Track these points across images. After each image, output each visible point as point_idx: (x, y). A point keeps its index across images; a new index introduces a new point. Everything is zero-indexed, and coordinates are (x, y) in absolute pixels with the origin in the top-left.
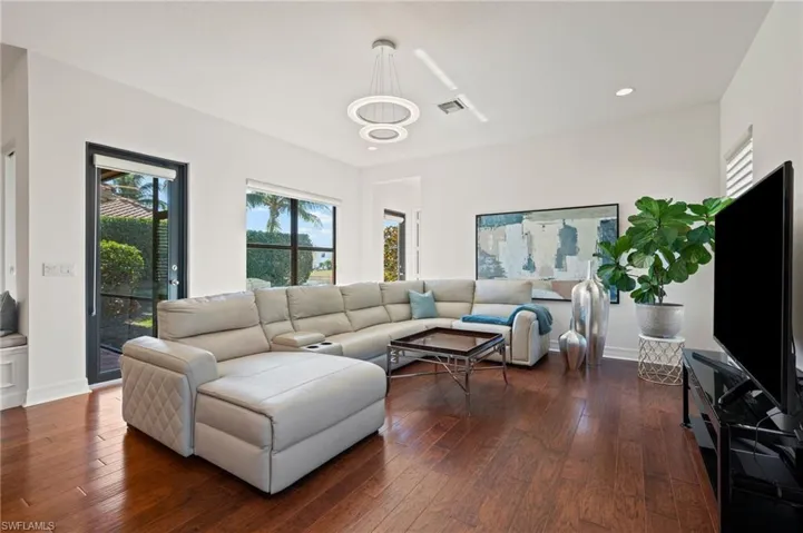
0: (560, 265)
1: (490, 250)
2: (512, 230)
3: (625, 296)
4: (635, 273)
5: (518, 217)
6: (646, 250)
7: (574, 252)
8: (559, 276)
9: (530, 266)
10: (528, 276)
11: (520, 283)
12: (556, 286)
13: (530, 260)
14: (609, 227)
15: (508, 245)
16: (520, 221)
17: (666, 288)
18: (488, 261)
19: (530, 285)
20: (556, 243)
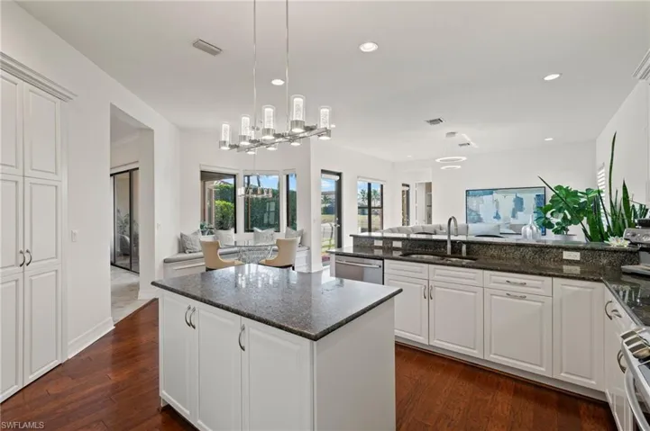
0: (514, 216)
1: (474, 209)
2: (487, 198)
3: (549, 231)
4: (554, 221)
5: (491, 191)
6: (560, 210)
7: (521, 210)
8: (513, 221)
9: (497, 217)
10: (497, 222)
11: (493, 226)
12: (512, 227)
13: (497, 214)
14: (541, 199)
15: (484, 206)
16: (491, 193)
17: (569, 227)
18: (473, 214)
19: (499, 226)
20: (512, 205)
